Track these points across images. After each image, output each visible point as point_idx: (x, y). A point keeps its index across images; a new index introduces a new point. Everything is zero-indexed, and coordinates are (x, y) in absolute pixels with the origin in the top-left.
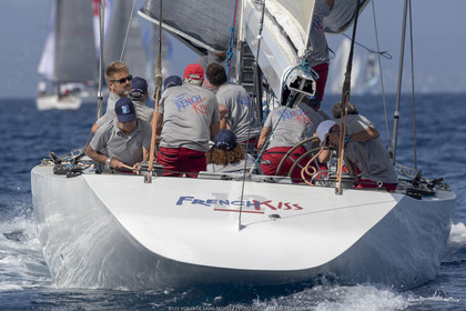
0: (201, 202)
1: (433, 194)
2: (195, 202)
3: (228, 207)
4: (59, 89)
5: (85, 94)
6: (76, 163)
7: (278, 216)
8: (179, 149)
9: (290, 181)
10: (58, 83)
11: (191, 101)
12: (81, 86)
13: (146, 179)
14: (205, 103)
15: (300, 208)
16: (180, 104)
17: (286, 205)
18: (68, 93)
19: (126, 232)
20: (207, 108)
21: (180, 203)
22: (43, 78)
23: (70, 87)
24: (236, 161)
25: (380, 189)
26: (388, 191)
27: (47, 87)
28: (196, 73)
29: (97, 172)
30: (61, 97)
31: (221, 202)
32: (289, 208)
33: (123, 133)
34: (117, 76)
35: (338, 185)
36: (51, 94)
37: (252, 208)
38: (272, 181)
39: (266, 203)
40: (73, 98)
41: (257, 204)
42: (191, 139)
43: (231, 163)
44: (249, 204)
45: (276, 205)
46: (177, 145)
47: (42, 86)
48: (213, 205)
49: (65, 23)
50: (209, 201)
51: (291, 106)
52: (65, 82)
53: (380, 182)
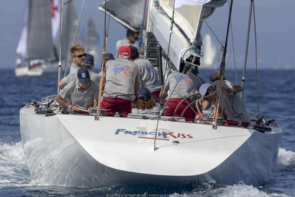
0: (130, 133)
1: (270, 130)
2: (127, 132)
3: (147, 136)
4: (29, 63)
5: (44, 66)
6: (49, 106)
7: (178, 142)
8: (116, 98)
9: (184, 120)
10: (29, 60)
11: (122, 69)
12: (42, 61)
13: (96, 118)
14: (131, 70)
15: (191, 137)
16: (116, 71)
17: (183, 135)
18: (34, 66)
19: (85, 151)
20: (133, 73)
21: (117, 133)
22: (20, 56)
23: (36, 62)
24: (150, 107)
25: (240, 126)
26: (245, 128)
27: (22, 62)
28: (126, 51)
29: (63, 113)
30: (30, 68)
31: (142, 133)
32: (185, 137)
33: (82, 89)
34: (77, 53)
35: (214, 123)
36: (24, 66)
37: (162, 137)
38: (173, 120)
39: (170, 134)
40: (37, 69)
41: (165, 135)
42: (123, 92)
43: (148, 108)
44: (160, 134)
45: (176, 135)
46: (114, 96)
47: (19, 61)
48: (138, 135)
49: (33, 22)
50: (135, 132)
51: (185, 73)
52: (33, 59)
53: (240, 122)
